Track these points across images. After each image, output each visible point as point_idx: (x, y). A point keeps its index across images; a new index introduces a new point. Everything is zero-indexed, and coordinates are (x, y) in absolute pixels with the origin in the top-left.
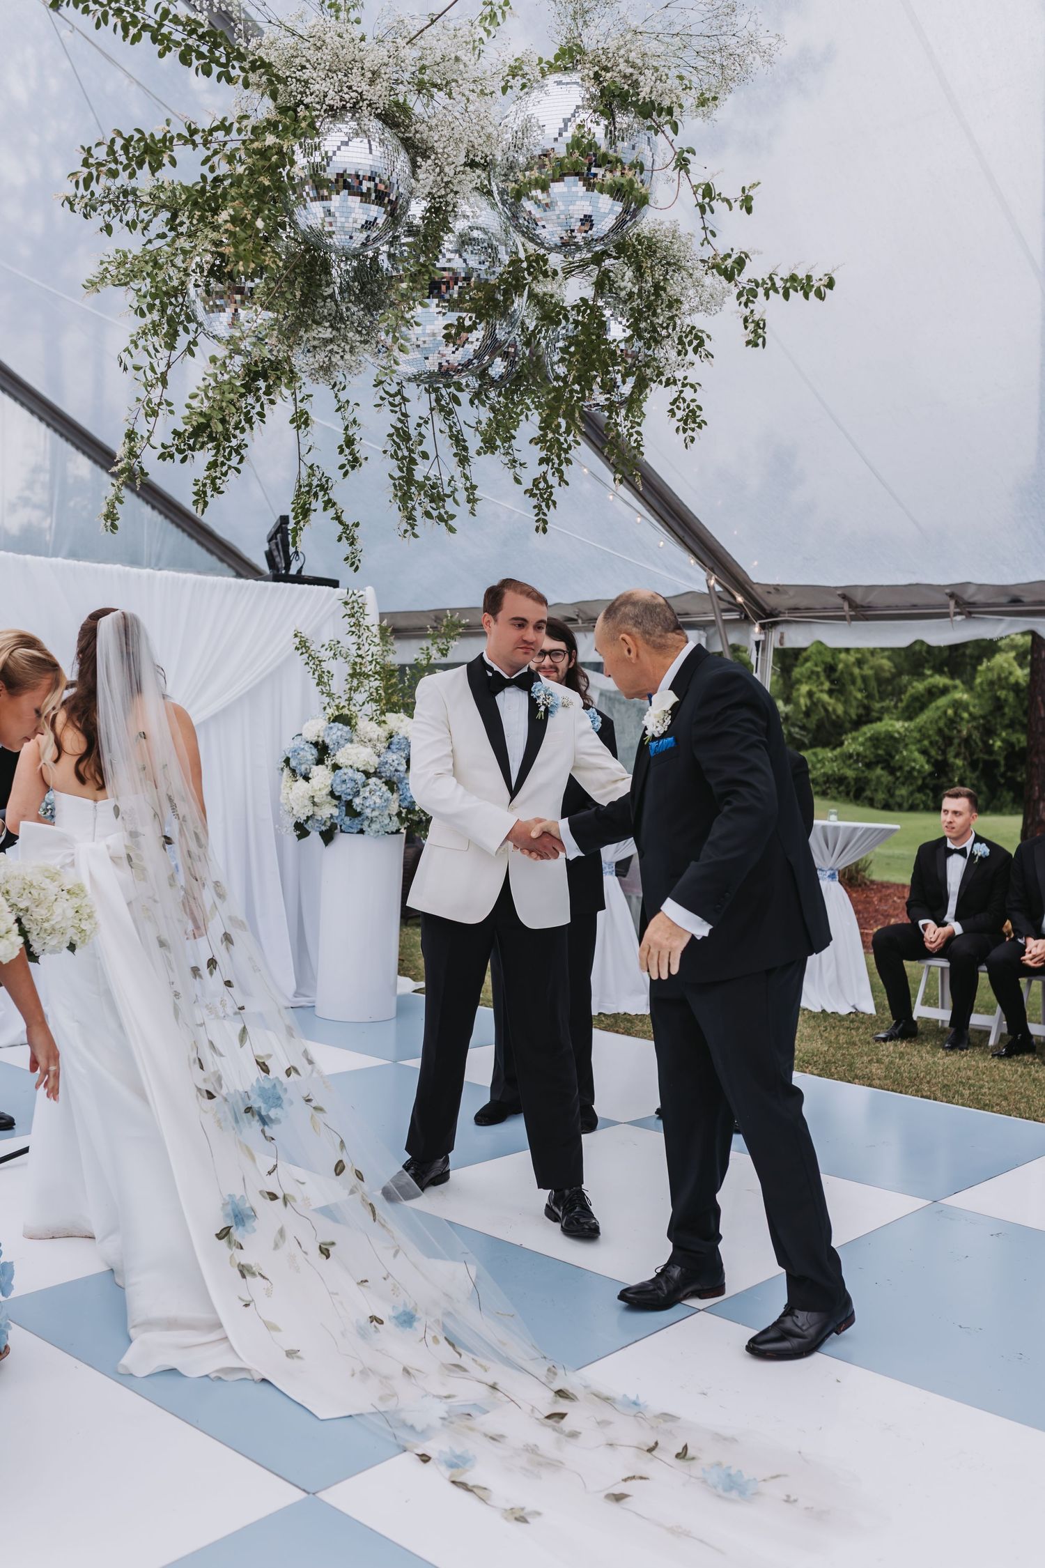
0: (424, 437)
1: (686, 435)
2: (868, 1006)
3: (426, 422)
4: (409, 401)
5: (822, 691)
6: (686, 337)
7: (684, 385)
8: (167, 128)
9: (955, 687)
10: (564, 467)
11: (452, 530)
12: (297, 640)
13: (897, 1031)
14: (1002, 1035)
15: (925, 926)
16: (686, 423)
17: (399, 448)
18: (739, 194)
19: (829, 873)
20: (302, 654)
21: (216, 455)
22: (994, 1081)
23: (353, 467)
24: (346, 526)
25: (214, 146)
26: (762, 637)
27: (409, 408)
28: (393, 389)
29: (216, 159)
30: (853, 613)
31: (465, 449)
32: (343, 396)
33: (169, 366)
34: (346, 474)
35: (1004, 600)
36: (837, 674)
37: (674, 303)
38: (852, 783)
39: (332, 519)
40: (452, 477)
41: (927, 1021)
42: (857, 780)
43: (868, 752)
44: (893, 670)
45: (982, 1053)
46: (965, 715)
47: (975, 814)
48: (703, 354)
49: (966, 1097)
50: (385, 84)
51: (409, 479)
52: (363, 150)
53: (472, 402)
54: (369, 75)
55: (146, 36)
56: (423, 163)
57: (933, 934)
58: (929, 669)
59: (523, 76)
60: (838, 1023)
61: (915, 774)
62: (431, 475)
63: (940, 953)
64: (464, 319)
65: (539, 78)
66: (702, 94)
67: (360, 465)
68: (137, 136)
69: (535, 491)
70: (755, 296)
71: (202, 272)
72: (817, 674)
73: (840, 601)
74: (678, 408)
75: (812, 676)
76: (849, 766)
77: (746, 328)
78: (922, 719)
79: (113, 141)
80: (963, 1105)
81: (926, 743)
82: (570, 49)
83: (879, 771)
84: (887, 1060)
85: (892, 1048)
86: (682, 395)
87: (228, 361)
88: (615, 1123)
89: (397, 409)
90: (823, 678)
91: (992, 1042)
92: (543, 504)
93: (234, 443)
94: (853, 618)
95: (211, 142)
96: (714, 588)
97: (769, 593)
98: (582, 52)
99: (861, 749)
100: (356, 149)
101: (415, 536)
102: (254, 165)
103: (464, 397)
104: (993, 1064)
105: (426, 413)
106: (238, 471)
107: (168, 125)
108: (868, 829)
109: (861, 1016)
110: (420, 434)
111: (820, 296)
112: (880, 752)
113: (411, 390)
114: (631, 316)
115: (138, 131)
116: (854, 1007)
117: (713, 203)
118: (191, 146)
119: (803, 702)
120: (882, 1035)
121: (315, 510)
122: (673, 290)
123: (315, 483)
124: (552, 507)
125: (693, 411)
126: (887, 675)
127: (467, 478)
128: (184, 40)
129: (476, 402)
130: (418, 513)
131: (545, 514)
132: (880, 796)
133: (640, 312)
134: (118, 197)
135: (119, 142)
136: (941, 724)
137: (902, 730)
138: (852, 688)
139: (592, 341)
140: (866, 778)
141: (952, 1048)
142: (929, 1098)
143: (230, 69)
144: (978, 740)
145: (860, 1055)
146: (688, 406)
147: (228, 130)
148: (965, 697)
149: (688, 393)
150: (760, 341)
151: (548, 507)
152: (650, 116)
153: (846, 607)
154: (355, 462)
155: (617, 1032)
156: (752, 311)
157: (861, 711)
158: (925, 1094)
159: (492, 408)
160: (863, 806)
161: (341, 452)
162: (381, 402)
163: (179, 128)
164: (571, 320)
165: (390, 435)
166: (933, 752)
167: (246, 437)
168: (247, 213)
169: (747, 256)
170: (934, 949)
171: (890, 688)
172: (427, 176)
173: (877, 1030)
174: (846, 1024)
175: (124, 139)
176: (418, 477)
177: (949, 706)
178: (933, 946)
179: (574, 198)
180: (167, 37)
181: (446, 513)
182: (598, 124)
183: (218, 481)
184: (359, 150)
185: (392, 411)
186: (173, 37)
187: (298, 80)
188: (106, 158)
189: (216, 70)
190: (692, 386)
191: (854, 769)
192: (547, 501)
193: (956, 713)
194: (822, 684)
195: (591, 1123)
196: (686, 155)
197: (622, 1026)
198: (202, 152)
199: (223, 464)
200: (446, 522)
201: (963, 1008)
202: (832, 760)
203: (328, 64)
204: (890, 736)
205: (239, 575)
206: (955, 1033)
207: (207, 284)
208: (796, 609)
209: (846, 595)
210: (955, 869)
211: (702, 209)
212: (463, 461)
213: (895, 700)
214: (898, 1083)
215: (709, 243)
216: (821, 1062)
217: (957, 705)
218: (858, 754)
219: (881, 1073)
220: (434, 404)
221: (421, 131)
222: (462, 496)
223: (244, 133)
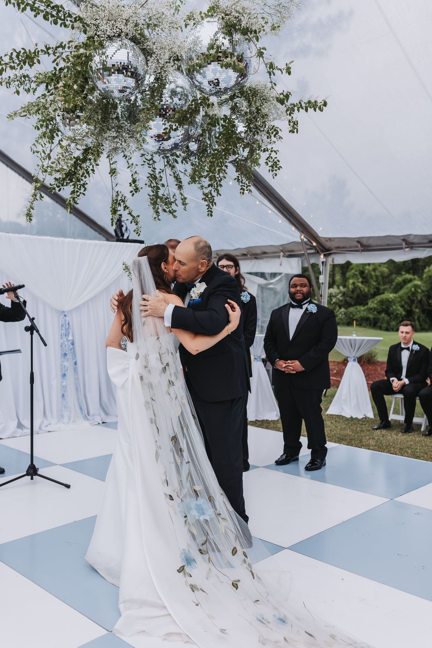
0: (162, 178)
1: (273, 172)
2: (371, 415)
3: (163, 171)
4: (156, 162)
5: (359, 282)
6: (271, 130)
7: (272, 151)
8: (36, 47)
9: (415, 279)
10: (219, 188)
11: (175, 217)
12: (124, 266)
13: (382, 425)
14: (427, 426)
15: (393, 381)
16: (273, 168)
17: (152, 182)
18: (285, 67)
19: (353, 359)
20: (126, 272)
21: (74, 188)
22: (422, 446)
23: (136, 192)
24: (134, 217)
25: (57, 55)
26: (324, 260)
27: (156, 166)
28: (149, 157)
29: (58, 60)
30: (362, 249)
31: (181, 182)
32: (130, 162)
33: (51, 151)
34: (133, 195)
35: (426, 241)
36: (365, 275)
37: (264, 116)
38: (372, 320)
39: (128, 214)
40: (175, 194)
41: (396, 421)
42: (374, 319)
43: (379, 307)
44: (389, 273)
45: (418, 434)
46: (420, 291)
47: (413, 332)
48: (278, 137)
49: (409, 453)
50: (131, 25)
51: (157, 196)
52: (125, 54)
53: (182, 162)
54: (125, 21)
55: (28, 8)
56: (150, 59)
57: (396, 384)
58: (404, 271)
59: (194, 20)
60: (357, 422)
61: (399, 316)
62: (165, 194)
63: (400, 392)
64: (172, 126)
65: (200, 20)
66: (273, 25)
67: (139, 191)
68: (23, 51)
69: (207, 199)
70: (294, 111)
71: (60, 109)
72: (357, 275)
73: (356, 244)
74: (270, 161)
75: (354, 276)
76: (371, 313)
77: (290, 125)
78: (402, 292)
79: (12, 54)
80: (408, 457)
81: (403, 303)
82: (213, 7)
83: (383, 315)
84: (376, 438)
85: (379, 433)
86: (271, 156)
87: (68, 147)
88: (258, 467)
89: (151, 166)
90: (359, 276)
91: (422, 429)
92: (211, 204)
93: (82, 182)
94: (363, 251)
95: (57, 53)
96: (303, 239)
97: (327, 241)
98: (218, 7)
99: (376, 306)
100: (120, 54)
101: (159, 220)
102: (74, 62)
103: (179, 160)
104: (422, 439)
105: (162, 167)
106: (84, 194)
107: (36, 46)
108: (368, 340)
109: (368, 419)
110: (160, 176)
111: (321, 110)
112: (384, 307)
113: (156, 158)
114: (247, 122)
115: (23, 49)
116: (365, 415)
117: (274, 71)
118: (47, 55)
119: (351, 287)
120: (376, 427)
121: (120, 211)
122: (265, 111)
123: (119, 198)
124: (214, 205)
125: (276, 162)
126: (386, 274)
127: (182, 195)
128: (45, 9)
129: (184, 162)
130: (160, 210)
131: (211, 208)
132: (384, 325)
133: (251, 120)
134: (21, 78)
135: (15, 54)
136: (409, 294)
137: (393, 298)
138: (371, 280)
139: (229, 133)
140: (378, 318)
141: (405, 432)
142: (393, 454)
143: (66, 21)
144: (425, 301)
145: (365, 436)
146: (274, 160)
147: (64, 48)
148: (419, 283)
149: (273, 155)
150: (295, 130)
151: (213, 205)
152: (247, 34)
153: (359, 246)
154: (137, 190)
155: (263, 428)
156: (292, 118)
157: (375, 290)
158: (392, 452)
159: (192, 164)
160: (377, 329)
161: (131, 185)
162: (144, 163)
163: (41, 47)
164: (220, 125)
165: (148, 177)
166: (406, 306)
167: (87, 180)
168: (70, 82)
169: (290, 94)
170: (397, 390)
171: (387, 280)
172: (152, 65)
173: (374, 425)
174: (361, 423)
175: (17, 52)
176: (160, 194)
177: (412, 287)
178: (396, 389)
179: (216, 72)
180: (38, 8)
181: (172, 209)
182: (225, 39)
183: (76, 199)
184: (123, 54)
185: (149, 167)
186: (40, 8)
187: (94, 25)
188: (9, 61)
189: (60, 22)
190: (275, 152)
191: (373, 314)
192: (212, 202)
193: (415, 290)
194: (358, 279)
195: (247, 467)
196: (262, 50)
197: (265, 425)
198: (53, 57)
199: (77, 192)
200: (172, 213)
201: (410, 415)
202: (363, 311)
203: (107, 17)
204: (388, 300)
205: (108, 240)
206: (407, 426)
207: (63, 115)
208: (338, 248)
209: (359, 241)
210: (405, 356)
211: (270, 73)
212: (180, 187)
213: (390, 285)
214: (380, 448)
215: (273, 88)
216: (348, 439)
217: (416, 286)
218: (375, 308)
219: (373, 444)
220: (166, 163)
221: (149, 44)
222: (179, 202)
223: (71, 48)
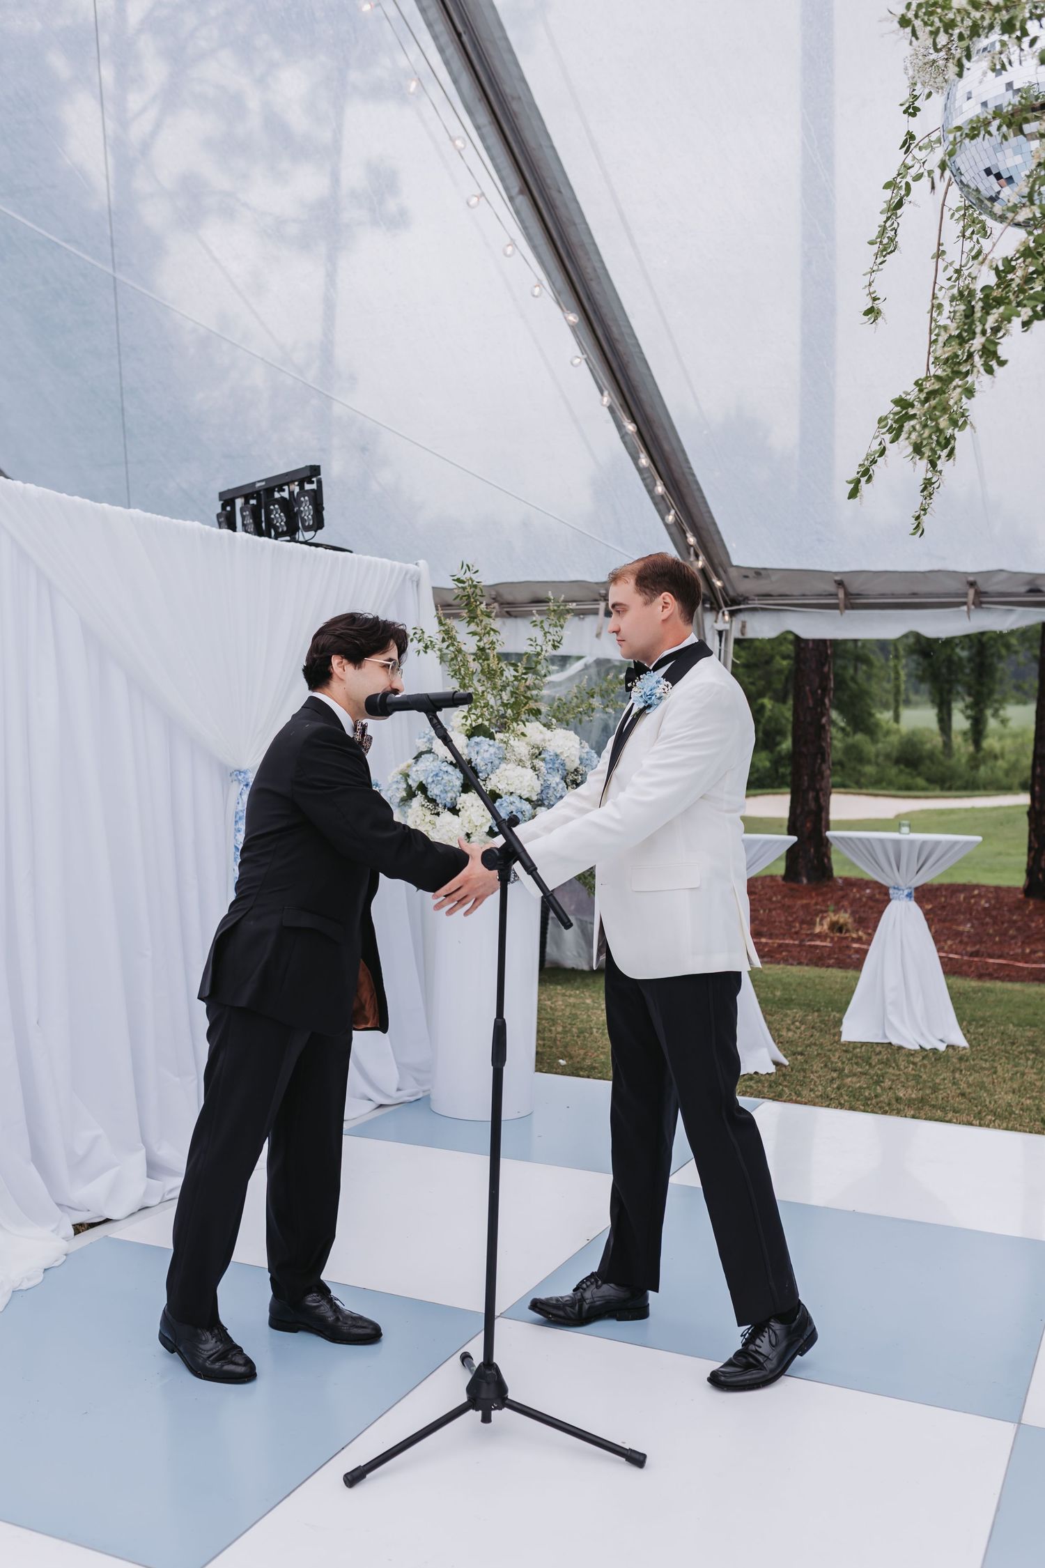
2: (960, 1039)
19: (906, 892)
30: (845, 601)
35: (1023, 589)
73: (833, 587)
94: (845, 607)
97: (746, 577)
116: (948, 1042)
153: (840, 594)
209: (843, 581)
